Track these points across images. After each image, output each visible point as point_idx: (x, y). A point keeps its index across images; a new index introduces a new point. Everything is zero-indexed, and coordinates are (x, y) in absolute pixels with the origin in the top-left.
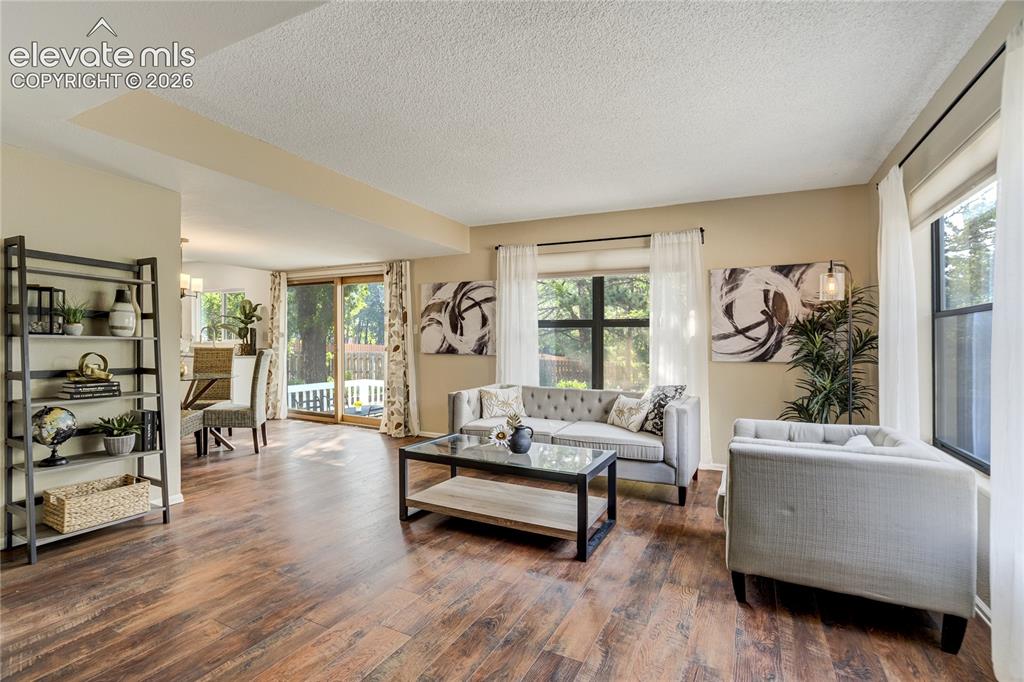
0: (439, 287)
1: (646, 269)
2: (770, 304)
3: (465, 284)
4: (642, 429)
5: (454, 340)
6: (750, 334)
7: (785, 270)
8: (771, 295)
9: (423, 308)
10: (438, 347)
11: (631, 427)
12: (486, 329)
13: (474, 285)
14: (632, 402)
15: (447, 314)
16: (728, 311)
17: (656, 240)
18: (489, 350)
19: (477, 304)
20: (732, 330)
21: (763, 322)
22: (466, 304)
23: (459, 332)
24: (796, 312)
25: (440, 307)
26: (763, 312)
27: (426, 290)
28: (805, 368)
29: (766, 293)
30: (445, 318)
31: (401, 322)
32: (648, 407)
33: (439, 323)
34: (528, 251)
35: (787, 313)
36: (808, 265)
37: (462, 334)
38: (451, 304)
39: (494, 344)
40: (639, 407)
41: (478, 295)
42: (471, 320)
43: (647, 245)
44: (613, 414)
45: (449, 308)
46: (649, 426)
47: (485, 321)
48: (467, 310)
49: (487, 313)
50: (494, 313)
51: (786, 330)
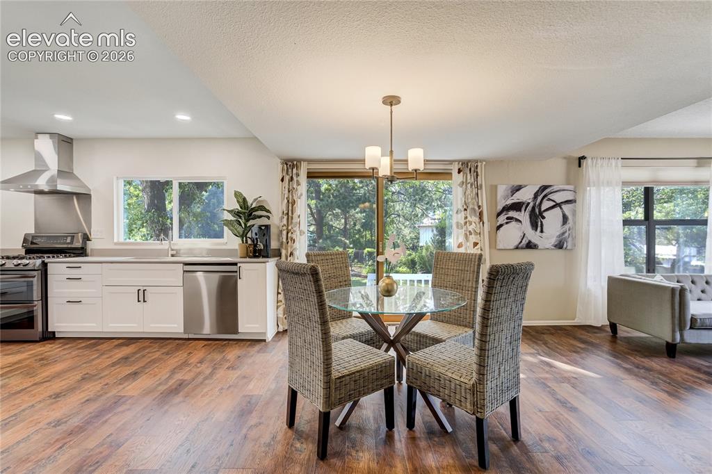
0: (518, 188)
3: (545, 187)
5: (533, 236)
9: (500, 208)
10: (517, 243)
12: (567, 227)
13: (555, 188)
15: (527, 214)
18: (569, 245)
19: (559, 205)
22: (546, 205)
23: (539, 229)
25: (517, 207)
27: (502, 190)
30: (524, 216)
31: (477, 219)
33: (517, 220)
34: (613, 162)
37: (542, 231)
38: (531, 205)
39: (574, 239)
41: (558, 198)
42: (552, 220)
45: (529, 208)
47: (565, 219)
48: (547, 210)
49: (567, 213)
50: (574, 213)
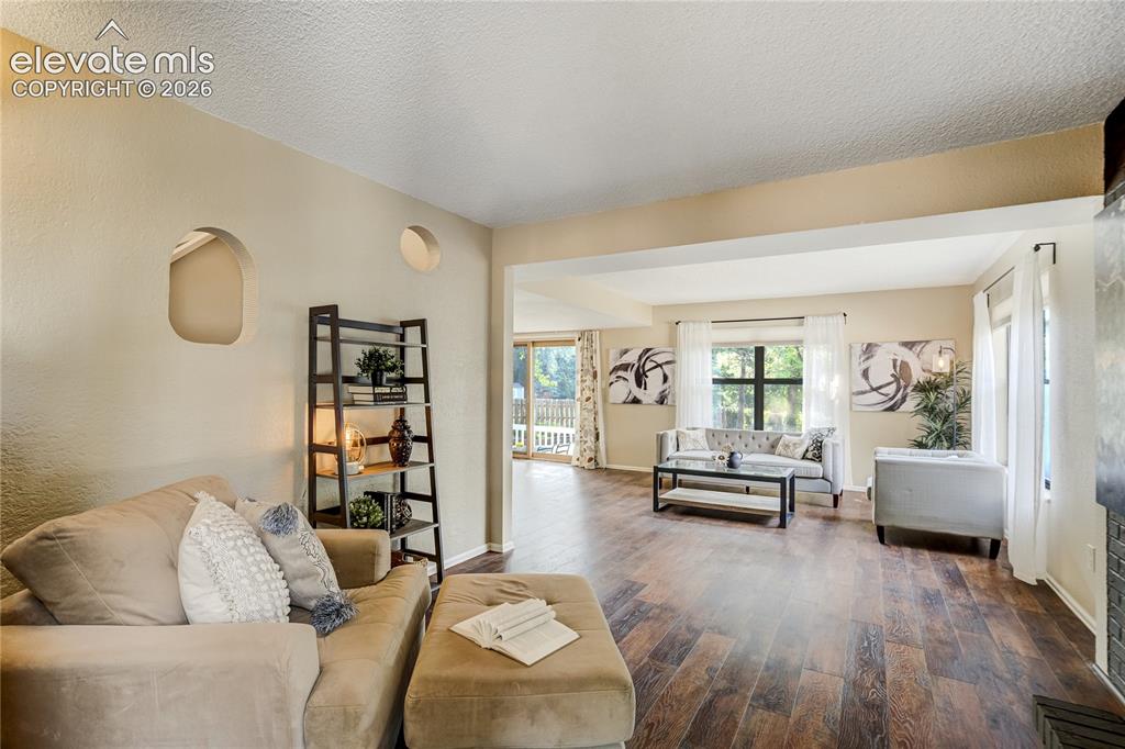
0: (626, 352)
1: (800, 342)
2: (898, 369)
3: (648, 350)
4: (804, 458)
5: (638, 393)
6: (881, 391)
7: (909, 345)
8: (898, 363)
9: (611, 368)
10: (623, 398)
11: (796, 456)
12: (666, 385)
13: (656, 351)
14: (796, 439)
15: (633, 372)
16: (865, 374)
17: (809, 321)
18: (669, 400)
19: (659, 366)
20: (868, 388)
21: (892, 383)
22: (649, 365)
23: (643, 386)
24: (918, 375)
25: (625, 367)
26: (893, 375)
27: (613, 353)
28: (923, 415)
29: (895, 361)
30: (630, 376)
31: (591, 378)
32: (807, 443)
33: (625, 379)
34: (704, 326)
35: (911, 376)
36: (927, 342)
37: (645, 389)
38: (636, 366)
39: (674, 395)
40: (802, 442)
41: (660, 359)
42: (654, 378)
43: (801, 324)
44: (780, 448)
45: (635, 368)
46: (809, 455)
47: (665, 379)
48: (650, 370)
49: (667, 373)
50: (674, 373)
51: (910, 389)
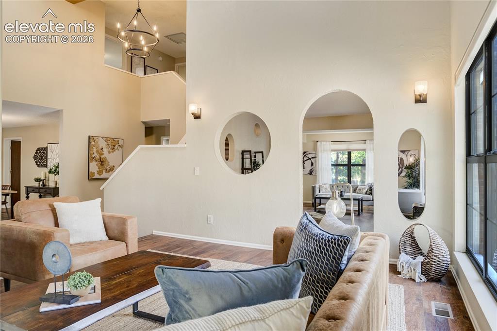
1: (364, 150)
2: (400, 161)
3: (305, 152)
4: (366, 194)
7: (403, 152)
11: (363, 193)
12: (313, 167)
13: (309, 153)
14: (363, 187)
17: (368, 142)
18: (314, 173)
19: (310, 159)
21: (397, 166)
22: (306, 159)
24: (406, 163)
26: (398, 163)
28: (408, 178)
29: (399, 158)
32: (367, 188)
34: (328, 143)
35: (404, 163)
36: (410, 151)
37: (304, 168)
39: (316, 171)
40: (365, 188)
41: (310, 156)
42: (307, 164)
43: (365, 143)
44: (357, 191)
46: (368, 193)
47: (312, 164)
48: (306, 161)
49: (313, 162)
50: (315, 162)
51: (404, 168)
